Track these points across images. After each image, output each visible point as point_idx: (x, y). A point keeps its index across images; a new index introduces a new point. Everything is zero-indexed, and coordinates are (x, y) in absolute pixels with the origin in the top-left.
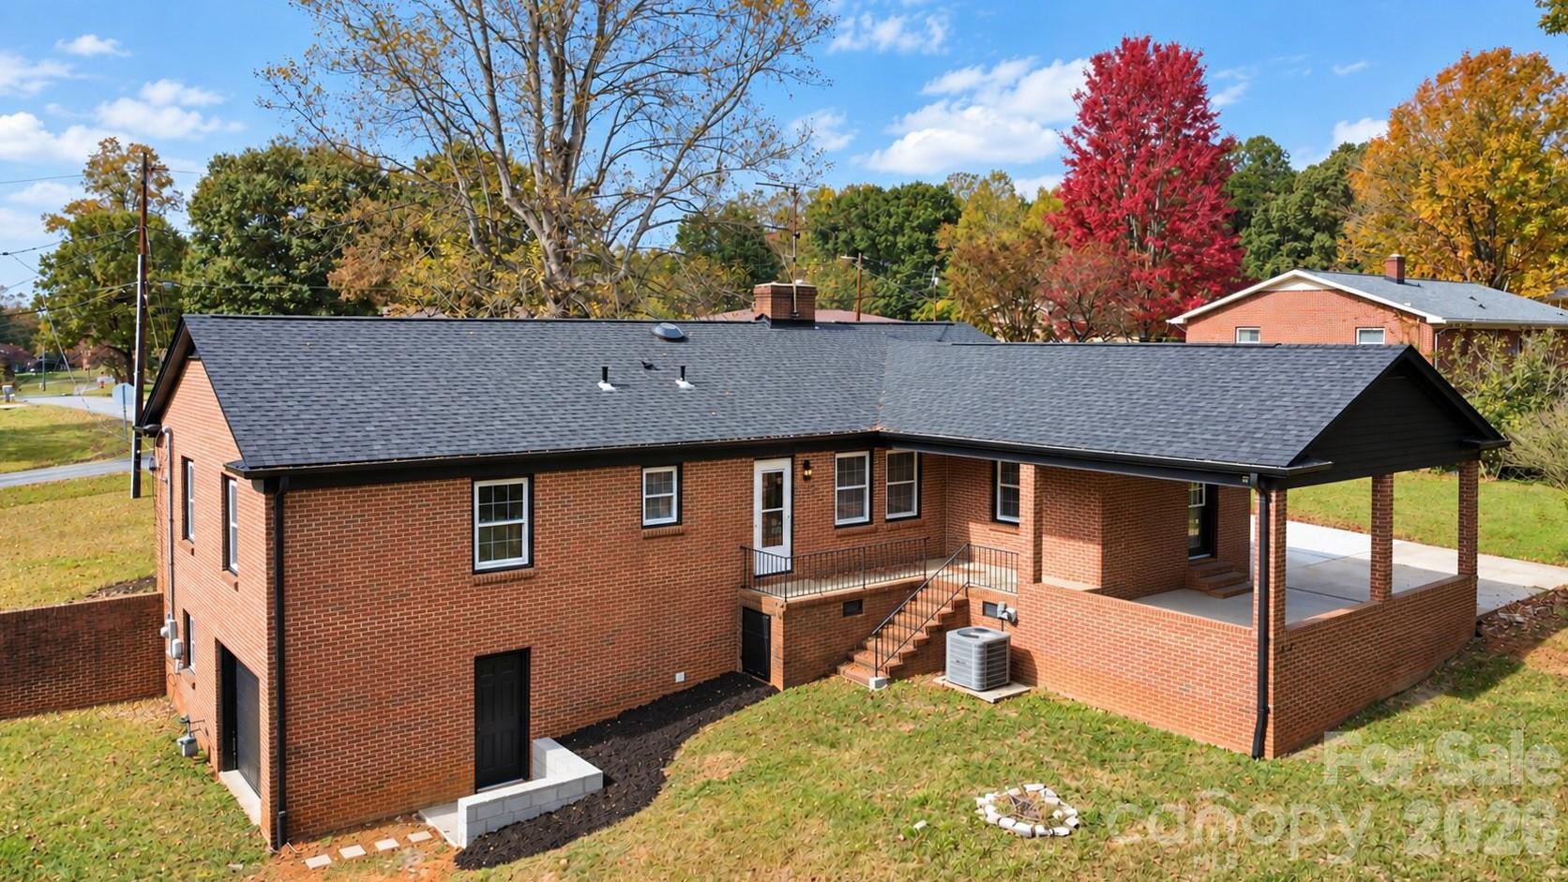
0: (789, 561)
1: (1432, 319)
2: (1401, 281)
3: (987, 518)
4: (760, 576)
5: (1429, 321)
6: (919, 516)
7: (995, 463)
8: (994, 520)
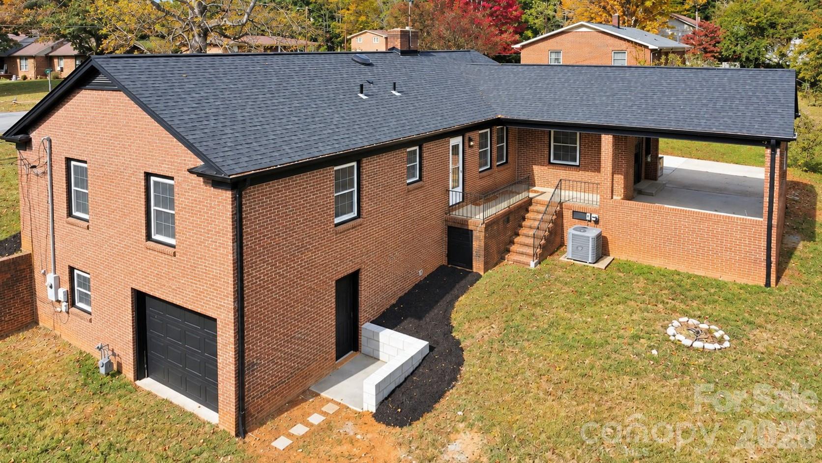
0: (461, 194)
1: (651, 47)
2: (619, 28)
3: (546, 161)
4: (453, 205)
5: (650, 48)
6: (507, 162)
7: (550, 131)
8: (550, 163)
